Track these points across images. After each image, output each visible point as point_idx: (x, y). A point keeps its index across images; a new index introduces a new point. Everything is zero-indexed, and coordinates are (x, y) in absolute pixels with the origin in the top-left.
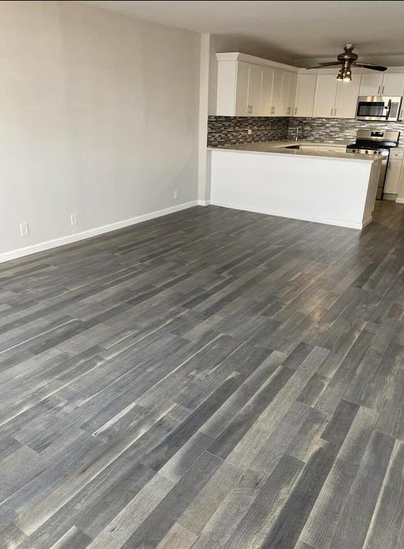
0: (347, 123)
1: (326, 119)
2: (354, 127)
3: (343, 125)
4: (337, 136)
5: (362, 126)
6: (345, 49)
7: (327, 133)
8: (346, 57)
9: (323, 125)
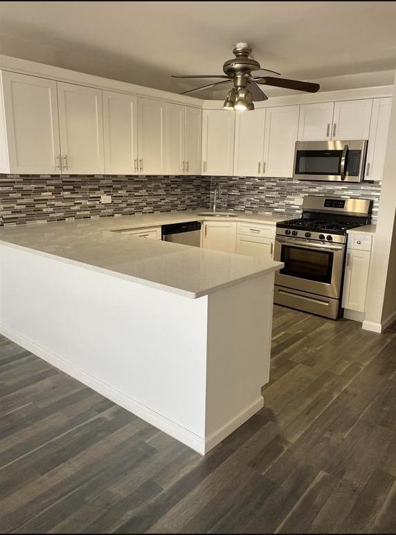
0: (289, 184)
1: (260, 179)
2: (300, 191)
3: (284, 188)
4: (276, 205)
5: (312, 190)
6: (236, 52)
7: (261, 200)
8: (237, 66)
9: (255, 187)
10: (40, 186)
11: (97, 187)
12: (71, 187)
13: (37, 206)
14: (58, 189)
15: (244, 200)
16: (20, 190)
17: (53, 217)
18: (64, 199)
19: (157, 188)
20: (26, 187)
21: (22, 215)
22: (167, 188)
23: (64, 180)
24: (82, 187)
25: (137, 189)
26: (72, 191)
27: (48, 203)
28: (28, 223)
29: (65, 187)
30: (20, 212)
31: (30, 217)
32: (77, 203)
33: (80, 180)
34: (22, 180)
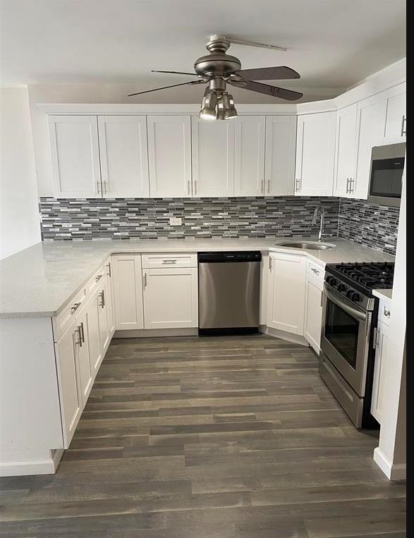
10: (105, 208)
11: (165, 209)
12: (137, 209)
13: (102, 225)
14: (122, 212)
15: (362, 228)
16: (87, 211)
17: (117, 236)
18: (129, 220)
19: (243, 211)
20: (92, 209)
21: (89, 232)
22: (261, 211)
23: (129, 203)
24: (148, 209)
25: (217, 212)
26: (138, 213)
27: (113, 223)
28: (94, 239)
29: (130, 209)
30: (86, 229)
31: (95, 235)
32: (143, 225)
33: (146, 202)
34: (88, 202)
